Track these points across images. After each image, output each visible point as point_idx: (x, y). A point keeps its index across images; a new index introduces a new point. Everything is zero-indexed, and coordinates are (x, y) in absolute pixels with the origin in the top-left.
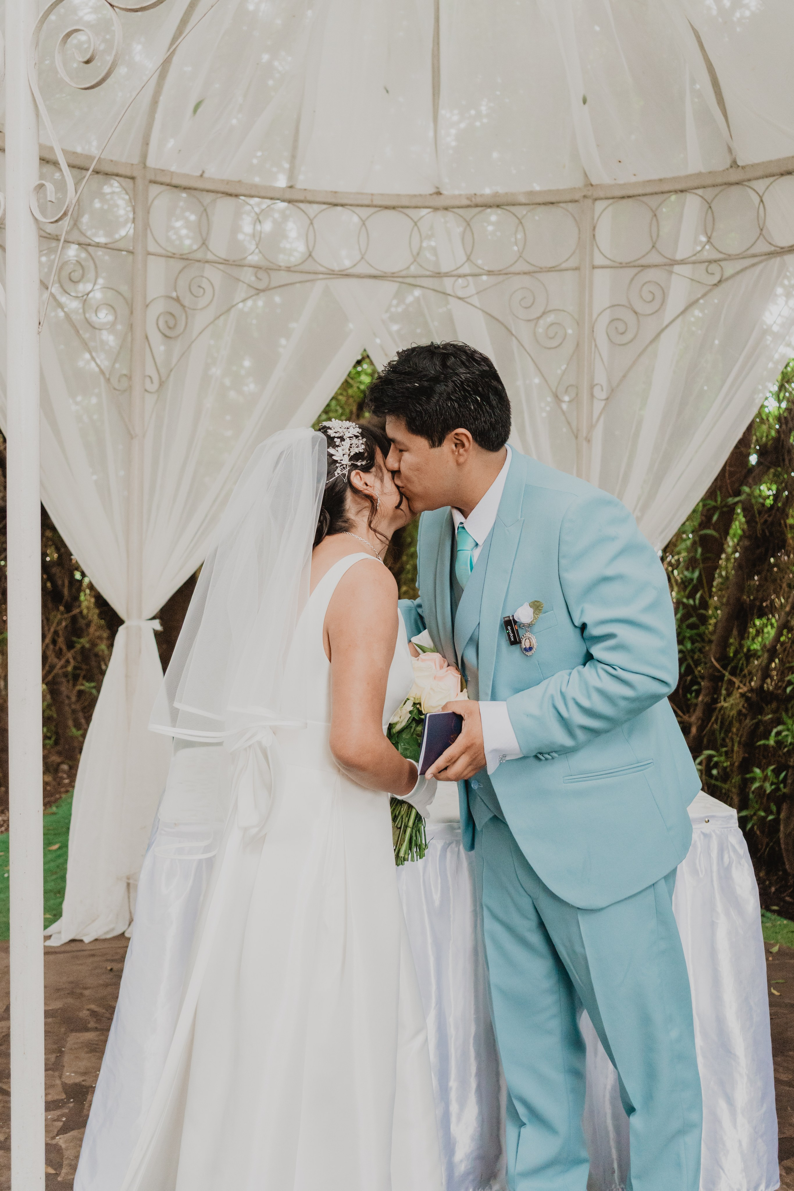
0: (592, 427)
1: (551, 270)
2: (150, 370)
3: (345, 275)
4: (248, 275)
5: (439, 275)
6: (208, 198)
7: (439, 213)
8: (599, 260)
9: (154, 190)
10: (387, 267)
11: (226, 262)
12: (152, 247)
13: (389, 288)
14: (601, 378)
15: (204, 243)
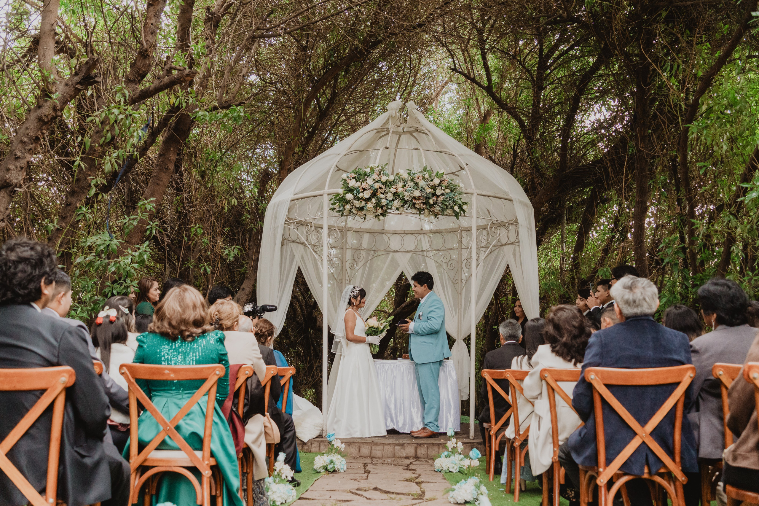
0: (461, 291)
1: (451, 249)
2: (347, 278)
3: (398, 251)
4: (372, 252)
5: (422, 251)
6: (361, 234)
7: (422, 236)
8: (463, 247)
9: (348, 232)
10: (409, 249)
11: (366, 250)
12: (348, 247)
13: (409, 255)
14: (463, 277)
15: (361, 245)
